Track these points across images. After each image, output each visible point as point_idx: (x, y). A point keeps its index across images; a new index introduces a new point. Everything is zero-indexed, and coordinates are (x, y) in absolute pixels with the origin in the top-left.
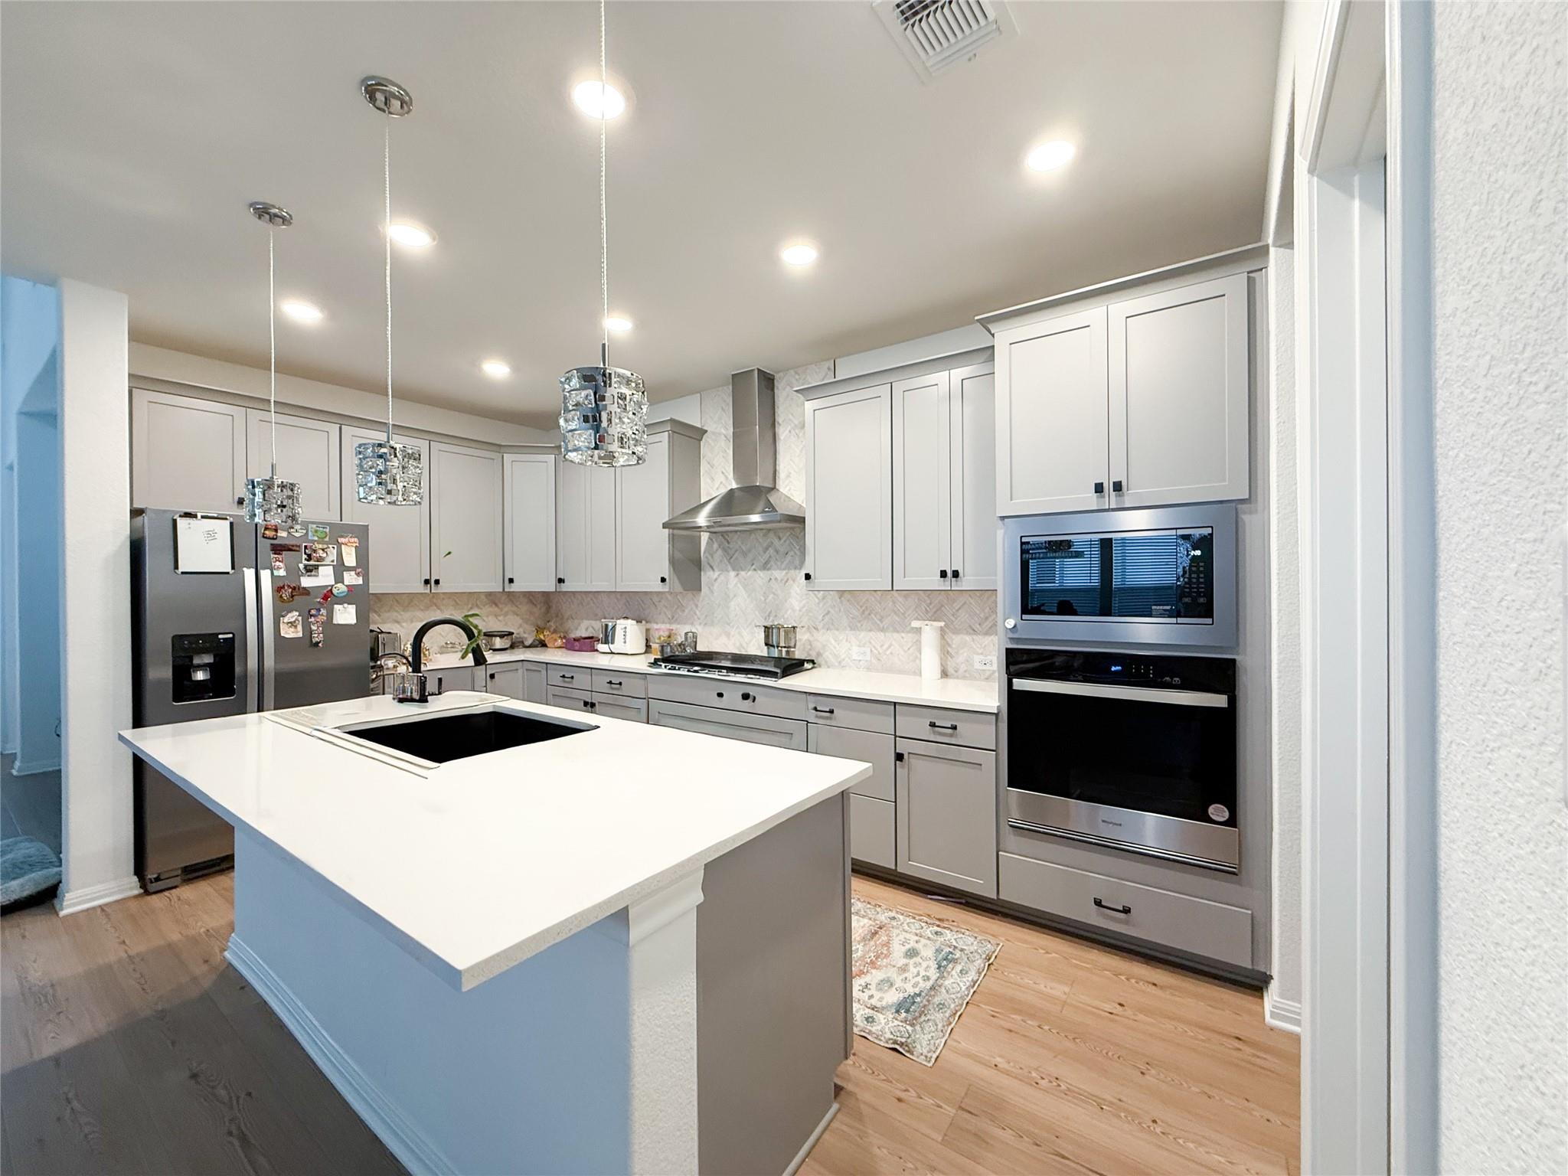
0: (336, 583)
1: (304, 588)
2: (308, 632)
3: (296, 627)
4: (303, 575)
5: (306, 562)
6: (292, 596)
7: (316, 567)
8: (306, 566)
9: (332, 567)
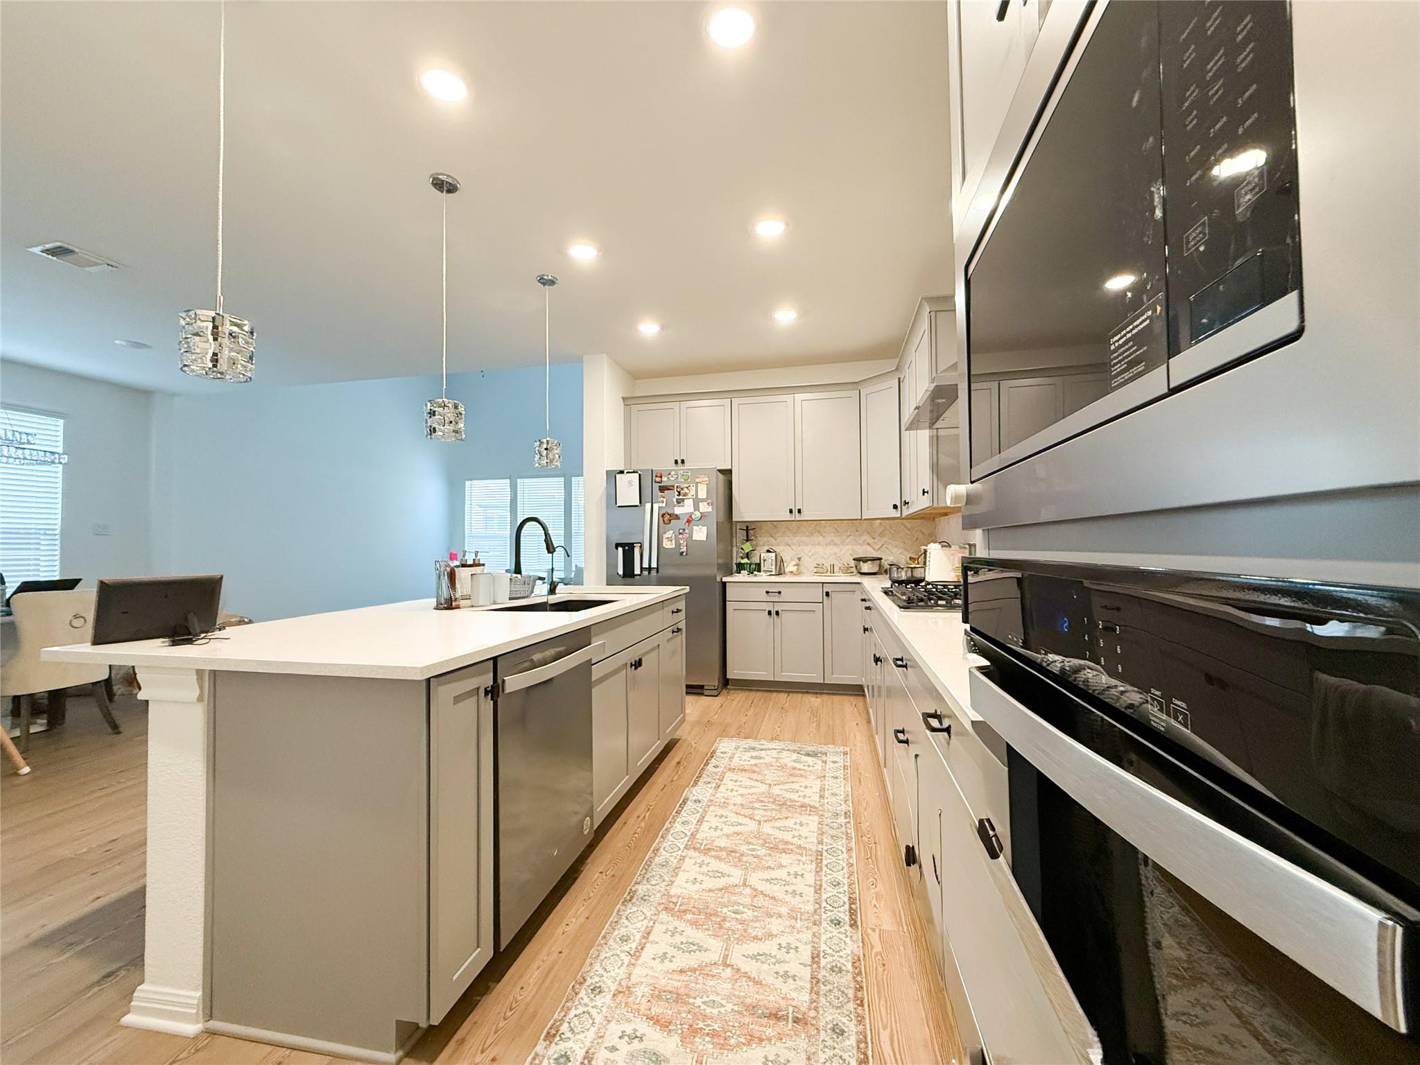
0: (695, 511)
1: (676, 515)
2: (678, 545)
3: (672, 541)
4: (675, 506)
5: (678, 497)
6: (670, 520)
7: (683, 500)
8: (677, 499)
9: (692, 500)
